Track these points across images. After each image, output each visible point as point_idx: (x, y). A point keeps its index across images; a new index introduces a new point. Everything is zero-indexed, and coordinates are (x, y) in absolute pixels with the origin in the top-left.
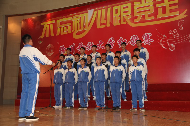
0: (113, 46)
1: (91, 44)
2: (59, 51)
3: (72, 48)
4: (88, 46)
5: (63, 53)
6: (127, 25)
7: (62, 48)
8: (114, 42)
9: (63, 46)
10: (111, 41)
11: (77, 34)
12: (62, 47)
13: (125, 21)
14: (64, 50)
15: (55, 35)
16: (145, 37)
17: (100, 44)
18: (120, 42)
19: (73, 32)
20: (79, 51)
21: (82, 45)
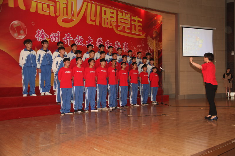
1: (80, 39)
2: (37, 36)
3: (57, 37)
4: (77, 40)
6: (113, 29)
7: (40, 33)
8: (102, 42)
9: (43, 31)
10: (100, 41)
12: (41, 32)
13: (111, 25)
14: (44, 36)
16: (124, 45)
17: (90, 41)
18: (108, 44)
19: (58, 16)
20: (66, 42)
21: (69, 37)
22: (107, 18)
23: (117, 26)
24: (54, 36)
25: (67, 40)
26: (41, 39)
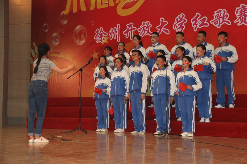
0: (183, 29)
1: (146, 26)
2: (95, 38)
3: (116, 32)
4: (142, 30)
5: (101, 41)
7: (99, 32)
8: (185, 21)
9: (102, 29)
10: (181, 20)
11: (125, 8)
12: (100, 30)
14: (103, 35)
15: (88, 9)
16: (239, 12)
17: (163, 25)
18: (197, 21)
19: (118, 4)
20: (127, 37)
21: (132, 27)
24: (113, 32)
25: (129, 32)
26: (99, 39)
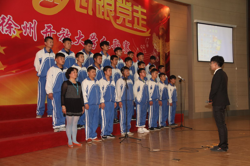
0: (96, 46)
1: (66, 33)
3: (33, 28)
4: (62, 35)
5: (10, 33)
6: (110, 22)
7: (6, 20)
8: (96, 40)
9: (10, 18)
10: (94, 38)
12: (7, 19)
13: (108, 16)
14: (13, 25)
16: (125, 45)
21: (51, 30)
22: (103, 5)
23: (116, 18)
24: (28, 27)
25: (48, 34)
26: (7, 29)
